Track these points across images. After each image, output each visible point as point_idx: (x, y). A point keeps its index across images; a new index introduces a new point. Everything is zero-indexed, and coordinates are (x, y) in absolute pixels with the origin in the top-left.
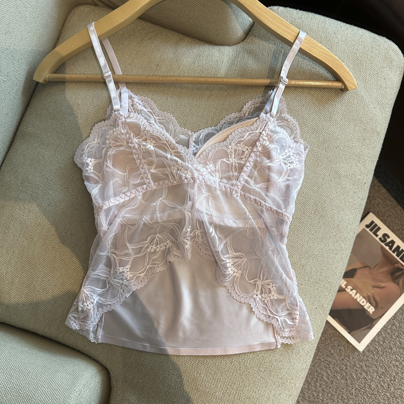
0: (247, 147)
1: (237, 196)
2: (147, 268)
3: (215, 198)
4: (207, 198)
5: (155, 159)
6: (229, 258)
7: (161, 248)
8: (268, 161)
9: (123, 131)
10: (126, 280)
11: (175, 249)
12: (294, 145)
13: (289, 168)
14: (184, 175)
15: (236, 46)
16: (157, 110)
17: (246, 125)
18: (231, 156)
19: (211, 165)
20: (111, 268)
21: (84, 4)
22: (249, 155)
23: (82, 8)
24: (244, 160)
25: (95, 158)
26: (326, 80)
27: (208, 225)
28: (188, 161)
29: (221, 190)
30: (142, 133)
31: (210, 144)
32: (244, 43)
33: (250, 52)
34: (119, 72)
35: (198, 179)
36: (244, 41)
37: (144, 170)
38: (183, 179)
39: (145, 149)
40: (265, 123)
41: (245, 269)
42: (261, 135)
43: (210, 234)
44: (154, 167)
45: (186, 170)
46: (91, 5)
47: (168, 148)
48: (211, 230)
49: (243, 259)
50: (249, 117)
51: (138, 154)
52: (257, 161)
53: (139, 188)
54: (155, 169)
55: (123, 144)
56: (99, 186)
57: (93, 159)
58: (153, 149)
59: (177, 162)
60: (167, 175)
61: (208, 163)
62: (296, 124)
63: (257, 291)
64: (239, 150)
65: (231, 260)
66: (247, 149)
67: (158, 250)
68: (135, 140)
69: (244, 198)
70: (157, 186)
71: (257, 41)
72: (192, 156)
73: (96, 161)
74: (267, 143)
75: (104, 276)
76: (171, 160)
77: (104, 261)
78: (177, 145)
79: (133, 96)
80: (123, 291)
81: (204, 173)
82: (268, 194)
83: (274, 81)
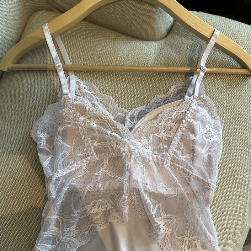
0: (174, 124)
1: (168, 166)
2: (91, 227)
3: (149, 168)
4: (142, 169)
5: (97, 135)
6: (161, 220)
7: (102, 210)
8: (192, 136)
9: (71, 111)
10: (73, 238)
11: (114, 211)
12: (212, 121)
13: (210, 141)
14: (122, 149)
15: (160, 41)
16: (99, 92)
17: (173, 105)
18: (161, 131)
19: (145, 140)
20: (60, 228)
21: (42, 10)
22: (177, 131)
23: (40, 13)
24: (172, 134)
25: (48, 133)
26: (234, 67)
27: (144, 194)
28: (125, 137)
29: (153, 161)
30: (87, 113)
31: (144, 121)
32: (167, 39)
33: (172, 46)
34: (68, 62)
35: (134, 152)
36: (167, 37)
37: (88, 144)
38: (121, 152)
39: (89, 126)
40: (189, 104)
41: (175, 228)
42: (187, 114)
43: (146, 201)
44: (96, 141)
45: (124, 144)
46: (47, 10)
47: (109, 125)
48: (147, 197)
49: (173, 220)
50: (174, 97)
51: (84, 131)
52: (183, 135)
53: (84, 160)
54: (97, 143)
55: (71, 122)
56: (50, 158)
57: (46, 134)
58: (96, 126)
59: (116, 137)
60: (108, 149)
61: (142, 137)
62: (213, 102)
63: (185, 246)
64: (167, 126)
65: (163, 221)
66: (174, 126)
67: (99, 211)
68: (81, 119)
69: (174, 167)
70: (99, 158)
71: (177, 37)
72: (129, 132)
73: (49, 136)
74: (191, 121)
75: (54, 234)
76: (111, 135)
77: (54, 223)
78: (116, 122)
79: (80, 81)
80: (70, 246)
81: (139, 147)
82: (193, 164)
83: (193, 68)
